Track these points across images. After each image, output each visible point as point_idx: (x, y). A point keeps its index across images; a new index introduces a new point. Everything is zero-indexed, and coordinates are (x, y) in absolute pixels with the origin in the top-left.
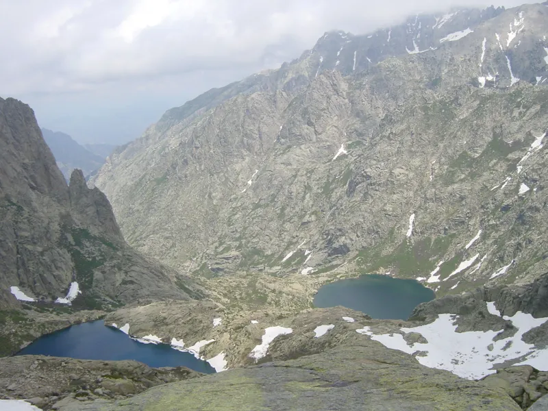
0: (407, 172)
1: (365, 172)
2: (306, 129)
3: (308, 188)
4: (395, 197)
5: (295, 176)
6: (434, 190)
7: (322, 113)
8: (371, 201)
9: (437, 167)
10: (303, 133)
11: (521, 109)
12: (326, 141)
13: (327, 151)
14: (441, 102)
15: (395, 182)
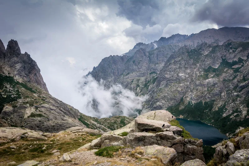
0: (185, 75)
1: (165, 76)
2: (135, 67)
3: (138, 86)
4: (181, 85)
5: (132, 82)
6: (199, 81)
7: (140, 62)
8: (170, 87)
9: (198, 73)
10: (134, 68)
11: (233, 49)
12: (142, 71)
13: (142, 75)
14: (194, 50)
15: (180, 79)
